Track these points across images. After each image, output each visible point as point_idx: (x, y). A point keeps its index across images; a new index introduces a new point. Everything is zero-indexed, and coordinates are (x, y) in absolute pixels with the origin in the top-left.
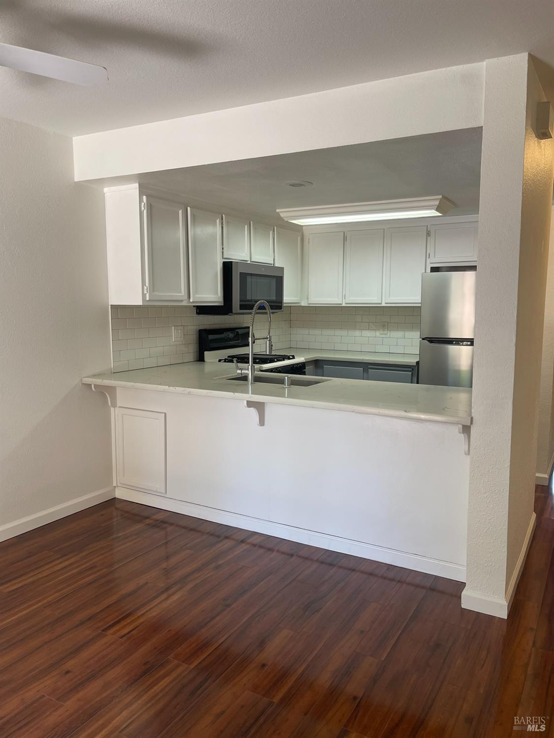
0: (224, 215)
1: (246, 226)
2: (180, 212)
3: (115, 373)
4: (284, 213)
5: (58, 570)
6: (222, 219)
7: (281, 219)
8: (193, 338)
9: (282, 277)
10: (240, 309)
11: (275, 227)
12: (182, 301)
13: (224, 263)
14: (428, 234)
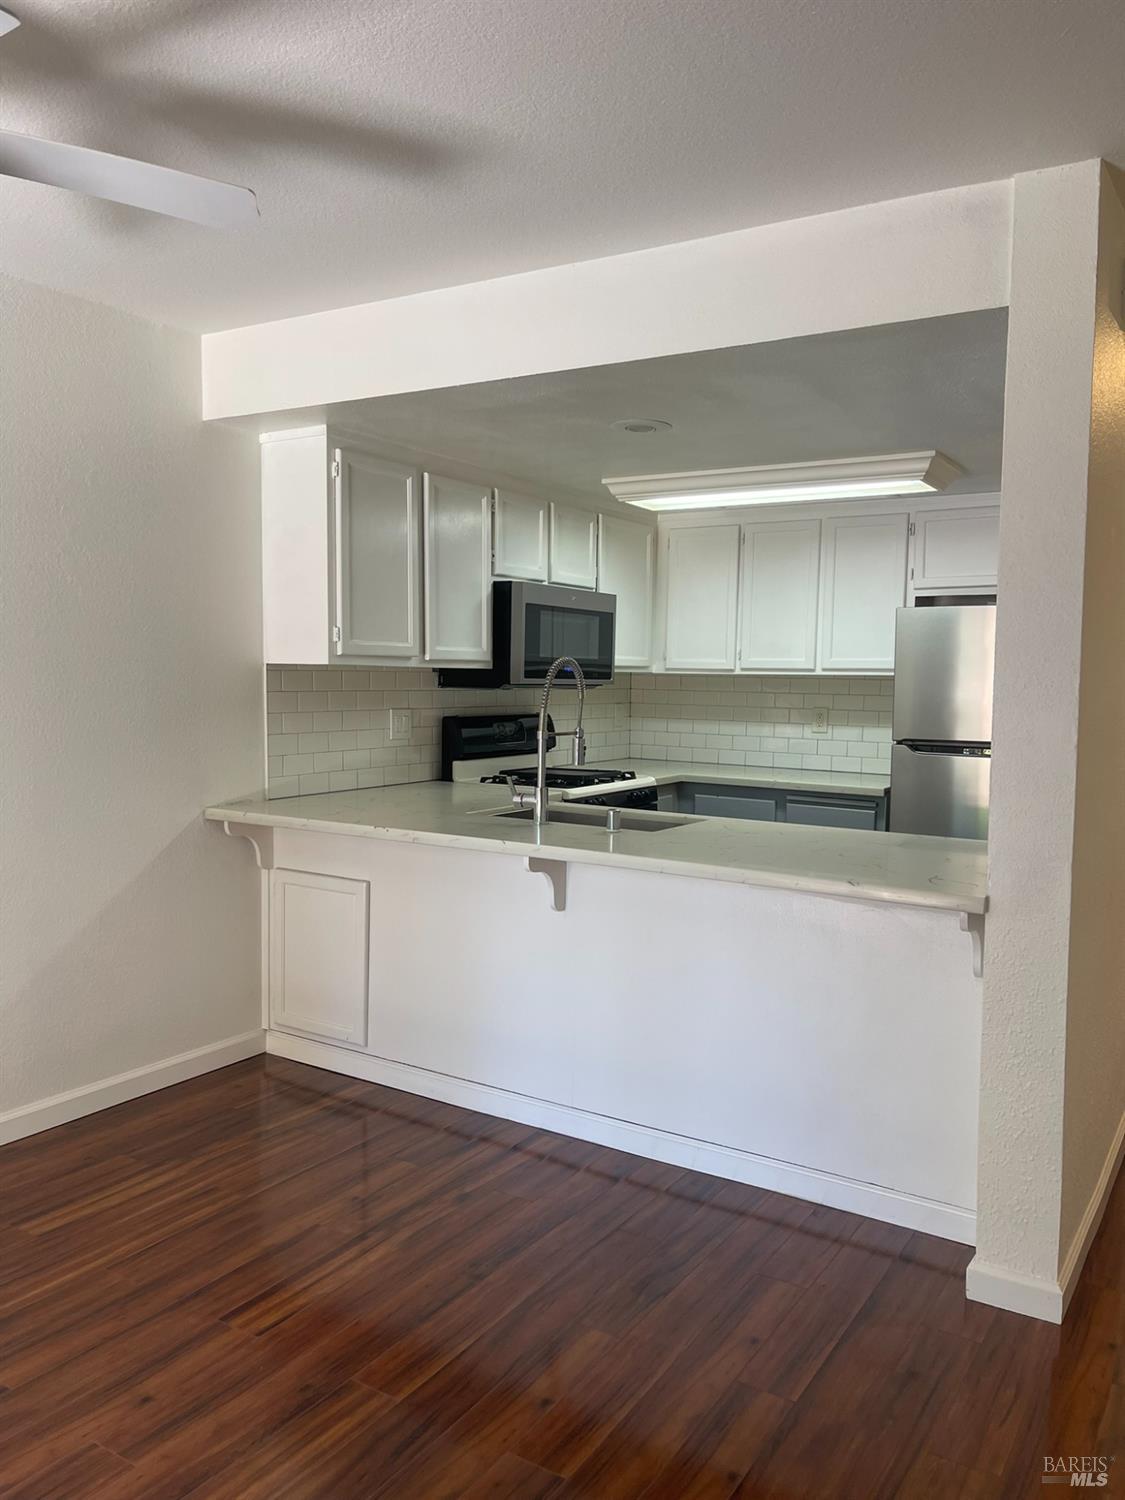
0: (496, 491)
1: (541, 513)
2: (409, 482)
3: (271, 801)
4: (617, 486)
5: (142, 1195)
6: (493, 498)
7: (612, 499)
8: (431, 733)
9: (612, 614)
10: (526, 677)
11: (600, 516)
12: (409, 658)
13: (496, 585)
14: (911, 530)
